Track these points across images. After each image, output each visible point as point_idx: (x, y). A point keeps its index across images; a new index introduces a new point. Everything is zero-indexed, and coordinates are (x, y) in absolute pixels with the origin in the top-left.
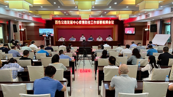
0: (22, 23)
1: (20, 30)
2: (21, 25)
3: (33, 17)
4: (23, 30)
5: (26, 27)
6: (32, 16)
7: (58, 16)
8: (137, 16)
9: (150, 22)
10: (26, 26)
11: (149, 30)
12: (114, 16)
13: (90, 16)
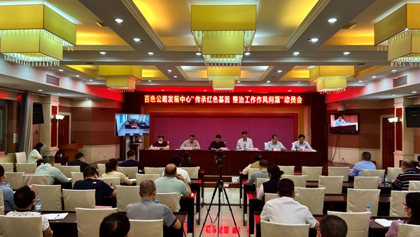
0: (61, 99)
1: (52, 117)
2: (57, 104)
3: (87, 85)
4: (60, 117)
5: (73, 110)
6: (84, 82)
7: (153, 81)
8: (366, 83)
9: (402, 100)
10: (71, 108)
11: (402, 120)
12: (303, 81)
13: (236, 82)
